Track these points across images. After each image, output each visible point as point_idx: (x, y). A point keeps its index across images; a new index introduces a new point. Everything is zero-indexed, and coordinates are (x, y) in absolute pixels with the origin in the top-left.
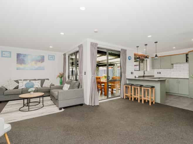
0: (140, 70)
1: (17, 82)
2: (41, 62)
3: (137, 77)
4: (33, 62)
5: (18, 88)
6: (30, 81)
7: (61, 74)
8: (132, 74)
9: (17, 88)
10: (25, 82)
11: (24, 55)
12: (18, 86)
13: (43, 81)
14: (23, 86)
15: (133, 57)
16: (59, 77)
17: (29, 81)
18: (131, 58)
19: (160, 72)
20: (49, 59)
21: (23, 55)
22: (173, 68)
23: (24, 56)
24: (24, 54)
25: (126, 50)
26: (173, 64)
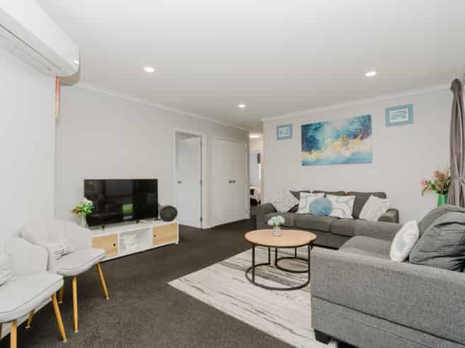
1: (297, 195)
2: (362, 138)
4: (339, 142)
5: (296, 211)
6: (325, 196)
7: (441, 177)
9: (294, 210)
10: (312, 198)
11: (317, 126)
12: (297, 205)
13: (360, 200)
14: (305, 207)
16: (434, 187)
17: (322, 195)
20: (388, 124)
21: (314, 127)
23: (316, 129)
24: (316, 124)
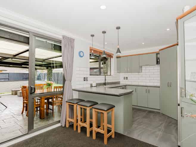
0: (100, 75)
3: (94, 85)
8: (85, 80)
15: (87, 53)
18: (83, 55)
19: (127, 77)
22: (142, 72)
25: (74, 40)
26: (142, 66)
